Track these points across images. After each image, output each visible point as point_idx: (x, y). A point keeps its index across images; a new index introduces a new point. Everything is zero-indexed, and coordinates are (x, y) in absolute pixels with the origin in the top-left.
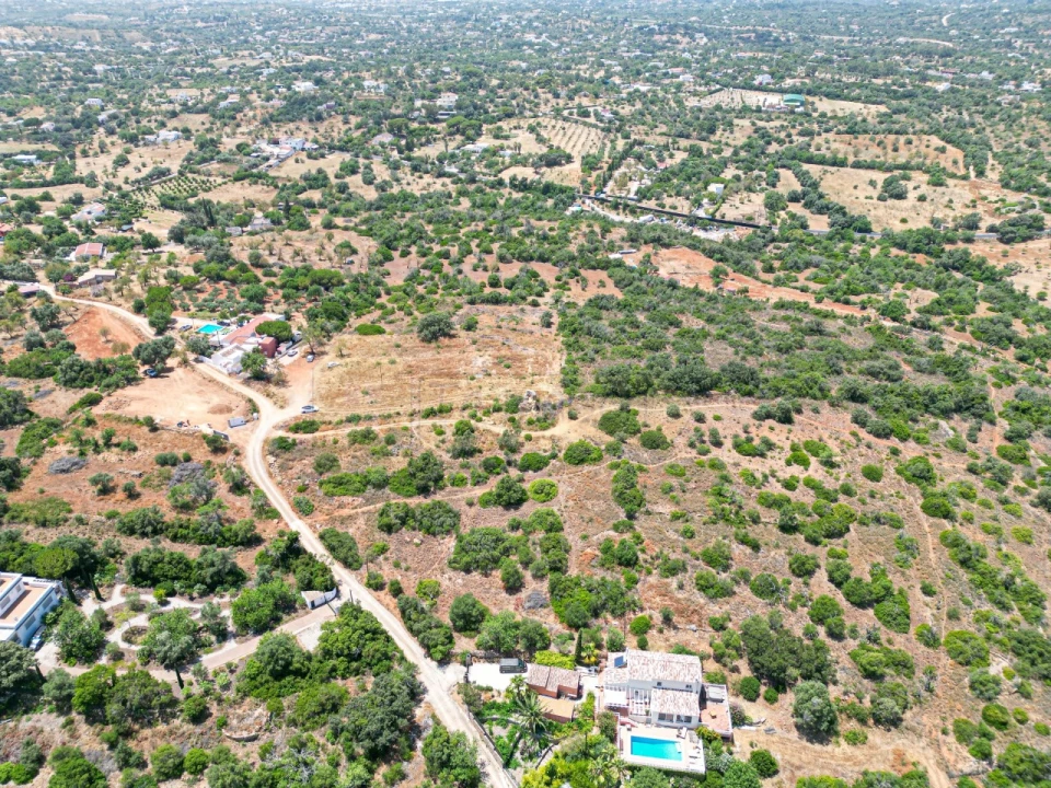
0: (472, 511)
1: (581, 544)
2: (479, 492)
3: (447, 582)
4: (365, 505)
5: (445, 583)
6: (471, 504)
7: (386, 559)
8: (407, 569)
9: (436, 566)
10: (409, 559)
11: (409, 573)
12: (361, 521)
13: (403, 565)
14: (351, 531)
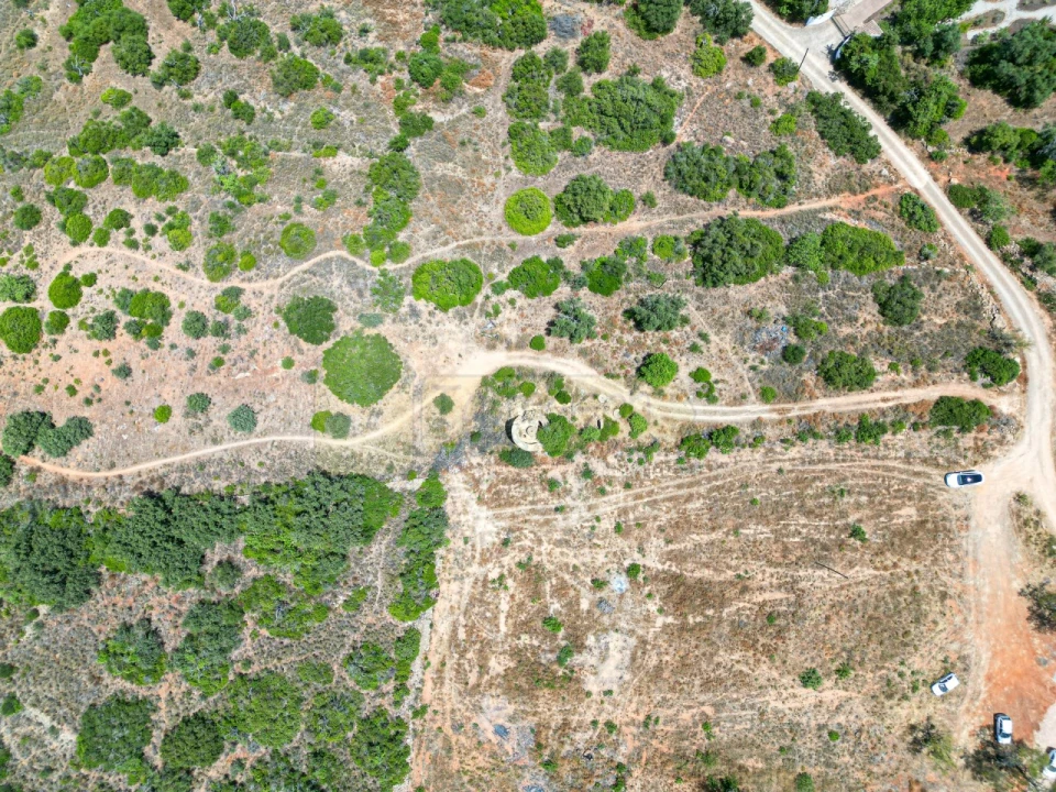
0: (645, 187)
1: (488, 102)
2: (634, 225)
3: (683, 73)
4: (818, 211)
5: (685, 72)
6: (648, 201)
7: (772, 112)
8: (739, 96)
9: (699, 101)
10: (737, 113)
11: (736, 89)
12: (820, 179)
13: (746, 103)
14: (832, 161)
